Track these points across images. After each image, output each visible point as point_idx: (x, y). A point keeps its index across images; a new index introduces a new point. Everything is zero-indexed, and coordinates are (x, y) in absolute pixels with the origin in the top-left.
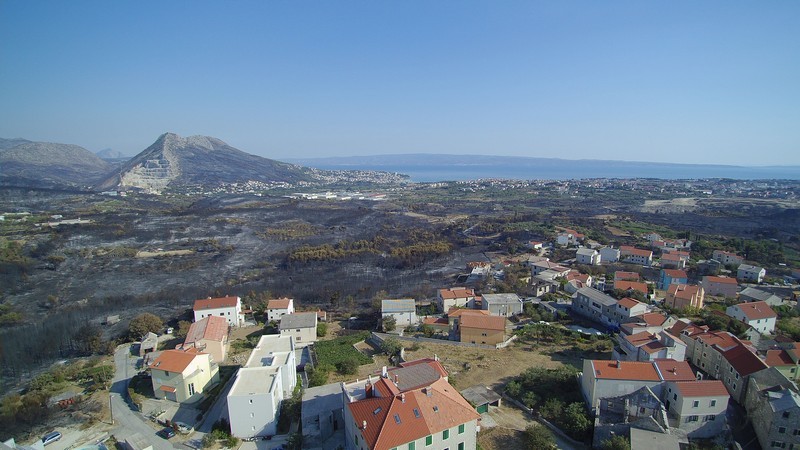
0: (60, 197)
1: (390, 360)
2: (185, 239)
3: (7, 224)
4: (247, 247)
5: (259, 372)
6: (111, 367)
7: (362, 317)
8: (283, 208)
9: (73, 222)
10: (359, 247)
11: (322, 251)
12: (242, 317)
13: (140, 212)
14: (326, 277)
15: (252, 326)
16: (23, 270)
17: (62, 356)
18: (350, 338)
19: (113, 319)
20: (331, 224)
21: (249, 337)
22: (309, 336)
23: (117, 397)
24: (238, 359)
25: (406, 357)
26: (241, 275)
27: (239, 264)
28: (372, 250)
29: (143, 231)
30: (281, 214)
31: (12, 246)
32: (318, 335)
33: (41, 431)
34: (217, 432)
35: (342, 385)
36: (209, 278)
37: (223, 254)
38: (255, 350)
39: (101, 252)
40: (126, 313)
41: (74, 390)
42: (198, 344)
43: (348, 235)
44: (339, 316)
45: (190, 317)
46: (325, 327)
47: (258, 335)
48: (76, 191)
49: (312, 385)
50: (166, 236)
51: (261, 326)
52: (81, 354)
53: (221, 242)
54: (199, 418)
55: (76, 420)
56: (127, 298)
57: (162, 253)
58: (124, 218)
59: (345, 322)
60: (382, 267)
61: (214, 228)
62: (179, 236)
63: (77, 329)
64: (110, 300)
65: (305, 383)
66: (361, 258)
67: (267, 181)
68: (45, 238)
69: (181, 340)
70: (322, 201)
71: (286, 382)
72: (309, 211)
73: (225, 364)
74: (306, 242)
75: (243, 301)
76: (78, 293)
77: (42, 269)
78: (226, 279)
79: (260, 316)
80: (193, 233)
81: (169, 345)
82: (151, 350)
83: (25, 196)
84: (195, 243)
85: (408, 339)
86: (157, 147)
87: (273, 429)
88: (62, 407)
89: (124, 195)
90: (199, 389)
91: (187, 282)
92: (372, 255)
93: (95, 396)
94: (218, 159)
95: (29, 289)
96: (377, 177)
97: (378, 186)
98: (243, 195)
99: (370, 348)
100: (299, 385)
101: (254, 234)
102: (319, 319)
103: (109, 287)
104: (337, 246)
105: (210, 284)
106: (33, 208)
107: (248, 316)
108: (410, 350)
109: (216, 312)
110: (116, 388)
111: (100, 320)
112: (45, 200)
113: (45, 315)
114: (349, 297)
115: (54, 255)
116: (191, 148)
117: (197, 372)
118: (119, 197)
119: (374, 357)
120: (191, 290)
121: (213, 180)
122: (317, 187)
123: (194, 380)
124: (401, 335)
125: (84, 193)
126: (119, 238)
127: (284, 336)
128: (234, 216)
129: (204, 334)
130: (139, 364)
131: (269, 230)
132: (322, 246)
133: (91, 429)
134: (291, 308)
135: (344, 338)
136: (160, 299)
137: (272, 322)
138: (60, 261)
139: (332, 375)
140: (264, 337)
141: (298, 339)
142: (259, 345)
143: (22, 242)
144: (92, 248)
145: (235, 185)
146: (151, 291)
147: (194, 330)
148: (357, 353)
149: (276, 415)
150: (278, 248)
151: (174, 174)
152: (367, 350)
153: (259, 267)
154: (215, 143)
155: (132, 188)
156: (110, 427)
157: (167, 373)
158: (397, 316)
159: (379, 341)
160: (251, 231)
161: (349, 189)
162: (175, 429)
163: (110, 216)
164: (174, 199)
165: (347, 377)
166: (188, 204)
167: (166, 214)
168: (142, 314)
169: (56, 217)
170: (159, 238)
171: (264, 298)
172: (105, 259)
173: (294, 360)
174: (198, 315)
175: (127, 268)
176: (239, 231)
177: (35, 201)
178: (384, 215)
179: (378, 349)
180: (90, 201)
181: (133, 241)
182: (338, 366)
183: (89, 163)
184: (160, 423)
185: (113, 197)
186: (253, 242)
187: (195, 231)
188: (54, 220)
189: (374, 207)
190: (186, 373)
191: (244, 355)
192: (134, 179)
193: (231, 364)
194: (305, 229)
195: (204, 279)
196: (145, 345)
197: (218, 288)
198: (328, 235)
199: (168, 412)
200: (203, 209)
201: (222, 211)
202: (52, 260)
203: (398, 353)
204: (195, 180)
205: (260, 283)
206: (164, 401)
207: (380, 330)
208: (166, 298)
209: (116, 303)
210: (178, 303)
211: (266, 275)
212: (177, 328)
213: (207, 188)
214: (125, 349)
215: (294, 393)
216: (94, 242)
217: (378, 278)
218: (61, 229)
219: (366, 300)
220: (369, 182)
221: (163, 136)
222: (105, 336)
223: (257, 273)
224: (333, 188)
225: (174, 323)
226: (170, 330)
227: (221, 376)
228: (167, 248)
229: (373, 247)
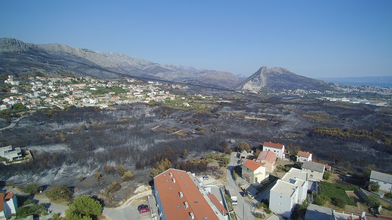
0: (223, 92)
1: (370, 210)
2: (264, 114)
3: (206, 100)
4: (292, 122)
5: (287, 185)
6: (229, 159)
7: (354, 176)
8: (314, 104)
9: (225, 101)
10: (361, 133)
11: (335, 132)
12: (284, 155)
13: (248, 100)
14: (334, 146)
15: (288, 161)
16: (208, 116)
17: (215, 150)
18: (344, 186)
19: (233, 141)
20: (343, 117)
21: (285, 166)
22: (318, 177)
23: (229, 172)
24: (279, 174)
25: (381, 211)
26: (287, 135)
27: (286, 129)
28: (370, 137)
29: (248, 108)
30: (312, 107)
31: (206, 108)
32: (324, 178)
33: (203, 174)
34: (263, 204)
35: (333, 211)
36: (272, 133)
37: (279, 123)
38: (287, 173)
39: (233, 114)
40: (237, 140)
41: (215, 164)
42: (262, 161)
43: (354, 125)
44: (339, 171)
45: (261, 148)
46: (329, 175)
47: (290, 166)
48: (228, 90)
49: (314, 203)
50: (257, 112)
51: (292, 163)
52: (220, 151)
53: (279, 117)
54: (257, 194)
55: (214, 174)
56: (239, 134)
57: (254, 118)
58: (242, 102)
59: (342, 176)
60: (376, 149)
61: (277, 110)
62: (262, 112)
63: (221, 141)
64: (233, 133)
65: (311, 200)
66: (361, 141)
67: (307, 89)
68: (216, 106)
69: (255, 157)
70: (339, 103)
71: (300, 196)
72: (330, 107)
73: (272, 174)
74: (325, 124)
75: (286, 148)
76: (223, 128)
77: (213, 117)
78: (279, 135)
79: (293, 158)
80: (268, 112)
81: (251, 158)
82: (244, 157)
83: (212, 91)
84: (268, 116)
85: (386, 201)
86: (258, 73)
87: (289, 216)
88: (211, 168)
89: (243, 92)
90: (259, 181)
91: (262, 133)
92: (369, 140)
93: (222, 168)
94: (284, 78)
95: (209, 123)
96: (382, 91)
97: (381, 96)
98: (294, 96)
99: (356, 197)
100: (307, 199)
101: (296, 116)
102: (326, 169)
103: (233, 128)
104: (345, 130)
105: (272, 136)
106: (214, 95)
107: (287, 156)
108: (387, 209)
109: (272, 149)
110: (229, 168)
111: (228, 140)
112: (218, 93)
113: (212, 134)
114: (348, 162)
115: (218, 113)
116: (272, 73)
117: (260, 173)
118: (242, 93)
119: (358, 203)
120: (263, 137)
121: (280, 88)
122: (337, 94)
123: (258, 176)
124: (382, 197)
125: (230, 91)
126: (240, 109)
127: (304, 172)
128: (287, 106)
129: (265, 158)
130: (239, 162)
131: (304, 115)
132: (335, 128)
133: (218, 180)
134: (310, 158)
135: (339, 185)
136: (251, 137)
137: (298, 162)
138: (220, 115)
139: (327, 203)
140: (293, 168)
141: (311, 176)
142: (290, 171)
143: (209, 107)
144: (230, 112)
145: (290, 91)
146: (248, 133)
147: (262, 155)
148: (347, 197)
149: (292, 209)
150: (308, 125)
151: (264, 84)
152: (354, 198)
153: (296, 133)
154: (283, 70)
155: (247, 90)
156: (225, 182)
157: (248, 169)
158: (380, 183)
159: (364, 195)
160: (295, 114)
161: (359, 97)
162: (247, 194)
163: (238, 100)
164: (262, 96)
165: (337, 208)
166: (268, 98)
167: (258, 102)
168: (243, 142)
169: (220, 99)
170: (254, 112)
171: (296, 149)
172: (234, 117)
173: (307, 186)
174: (264, 148)
175: (240, 122)
176: (289, 113)
177: (215, 92)
178: (384, 116)
179: (362, 200)
180: (232, 94)
181: (244, 111)
182: (333, 199)
183: (233, 79)
184: (242, 189)
185: (240, 93)
186: (295, 120)
187: (269, 111)
188: (220, 100)
189: (376, 110)
190: (256, 172)
191: (282, 173)
192: (248, 86)
193: (275, 175)
194: (326, 117)
195: (270, 133)
196: (242, 155)
197: (275, 139)
198: (340, 123)
199: (246, 186)
200: (274, 101)
201: (282, 103)
202: (217, 115)
203: (376, 207)
204: (272, 88)
205: (295, 141)
206: (245, 180)
207: (366, 188)
208: (253, 138)
209: (235, 135)
210: (257, 141)
211: (299, 138)
212: (255, 152)
213: (276, 91)
214: (234, 154)
215: (304, 203)
216: (231, 110)
217: (372, 156)
218: (222, 104)
219: (360, 167)
220: (375, 94)
221: (261, 68)
222: (229, 147)
223: (295, 136)
224: (348, 95)
225: (254, 149)
226: (252, 152)
227: (270, 180)
228: (256, 116)
229: (372, 135)
